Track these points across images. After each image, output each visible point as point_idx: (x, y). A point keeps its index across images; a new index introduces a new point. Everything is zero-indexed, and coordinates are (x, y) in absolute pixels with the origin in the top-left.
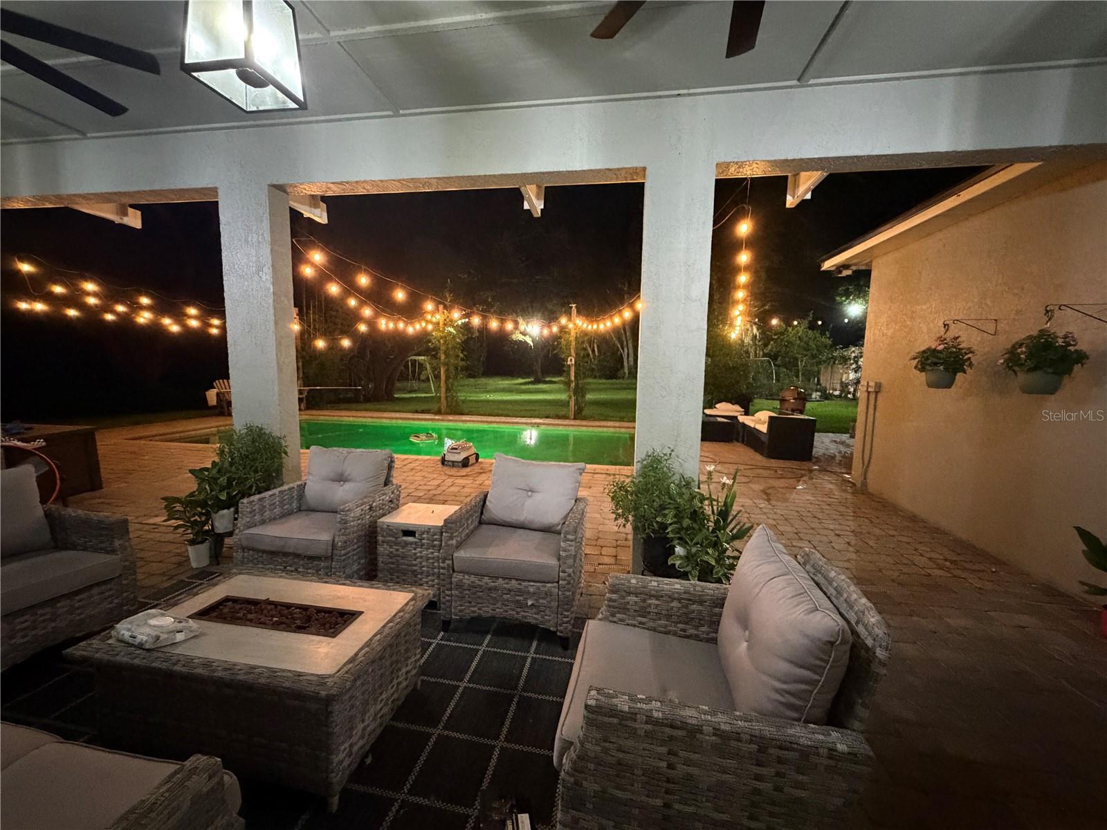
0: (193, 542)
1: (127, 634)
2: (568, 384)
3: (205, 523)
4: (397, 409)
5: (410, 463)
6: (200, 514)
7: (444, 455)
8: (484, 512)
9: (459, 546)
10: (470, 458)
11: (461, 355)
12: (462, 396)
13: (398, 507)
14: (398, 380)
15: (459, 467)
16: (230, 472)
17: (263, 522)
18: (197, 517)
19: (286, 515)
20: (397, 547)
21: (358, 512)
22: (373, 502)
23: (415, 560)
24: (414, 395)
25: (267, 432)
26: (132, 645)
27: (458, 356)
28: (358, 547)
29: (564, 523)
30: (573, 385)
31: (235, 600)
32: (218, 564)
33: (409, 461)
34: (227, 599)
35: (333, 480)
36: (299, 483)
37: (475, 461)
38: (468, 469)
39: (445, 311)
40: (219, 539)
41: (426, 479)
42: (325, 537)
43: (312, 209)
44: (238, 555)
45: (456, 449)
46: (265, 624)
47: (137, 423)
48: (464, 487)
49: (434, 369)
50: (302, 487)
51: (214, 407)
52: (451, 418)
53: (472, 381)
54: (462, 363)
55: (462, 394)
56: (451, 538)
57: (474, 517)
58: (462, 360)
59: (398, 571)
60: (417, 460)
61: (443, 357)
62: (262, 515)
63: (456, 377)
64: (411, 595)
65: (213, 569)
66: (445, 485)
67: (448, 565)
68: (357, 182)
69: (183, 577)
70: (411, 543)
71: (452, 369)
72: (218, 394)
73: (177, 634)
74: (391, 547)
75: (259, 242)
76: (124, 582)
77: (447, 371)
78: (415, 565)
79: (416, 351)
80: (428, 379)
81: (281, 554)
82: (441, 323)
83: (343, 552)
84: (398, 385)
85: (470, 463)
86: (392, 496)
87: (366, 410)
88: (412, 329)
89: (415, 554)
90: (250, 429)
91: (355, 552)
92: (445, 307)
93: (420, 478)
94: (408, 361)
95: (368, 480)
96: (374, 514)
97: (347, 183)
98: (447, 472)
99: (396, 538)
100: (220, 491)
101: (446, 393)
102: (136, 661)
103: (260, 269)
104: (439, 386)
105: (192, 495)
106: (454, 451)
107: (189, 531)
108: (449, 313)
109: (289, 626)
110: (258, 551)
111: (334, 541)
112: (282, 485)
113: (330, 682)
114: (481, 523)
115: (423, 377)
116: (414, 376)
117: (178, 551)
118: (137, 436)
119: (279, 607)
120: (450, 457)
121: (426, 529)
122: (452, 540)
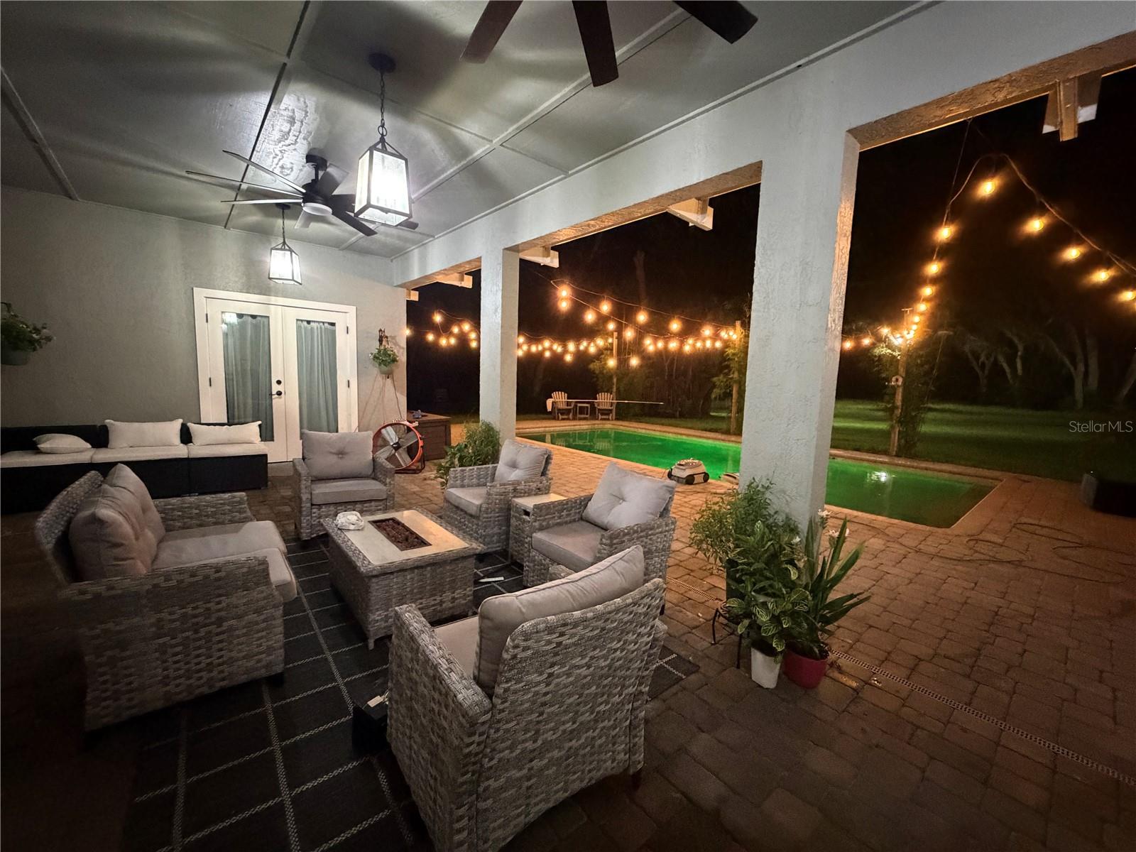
2: (890, 411)
7: (672, 469)
8: (585, 510)
15: (682, 483)
19: (474, 485)
20: (520, 523)
21: (501, 489)
30: (898, 412)
35: (510, 466)
37: (702, 481)
38: (693, 487)
50: (496, 469)
51: (550, 413)
57: (572, 512)
61: (736, 375)
64: (467, 546)
70: (527, 522)
72: (553, 402)
74: (517, 521)
76: (388, 504)
81: (459, 509)
82: (736, 340)
83: (485, 516)
85: (695, 482)
99: (520, 515)
101: (737, 412)
111: (481, 506)
114: (581, 519)
120: (677, 472)
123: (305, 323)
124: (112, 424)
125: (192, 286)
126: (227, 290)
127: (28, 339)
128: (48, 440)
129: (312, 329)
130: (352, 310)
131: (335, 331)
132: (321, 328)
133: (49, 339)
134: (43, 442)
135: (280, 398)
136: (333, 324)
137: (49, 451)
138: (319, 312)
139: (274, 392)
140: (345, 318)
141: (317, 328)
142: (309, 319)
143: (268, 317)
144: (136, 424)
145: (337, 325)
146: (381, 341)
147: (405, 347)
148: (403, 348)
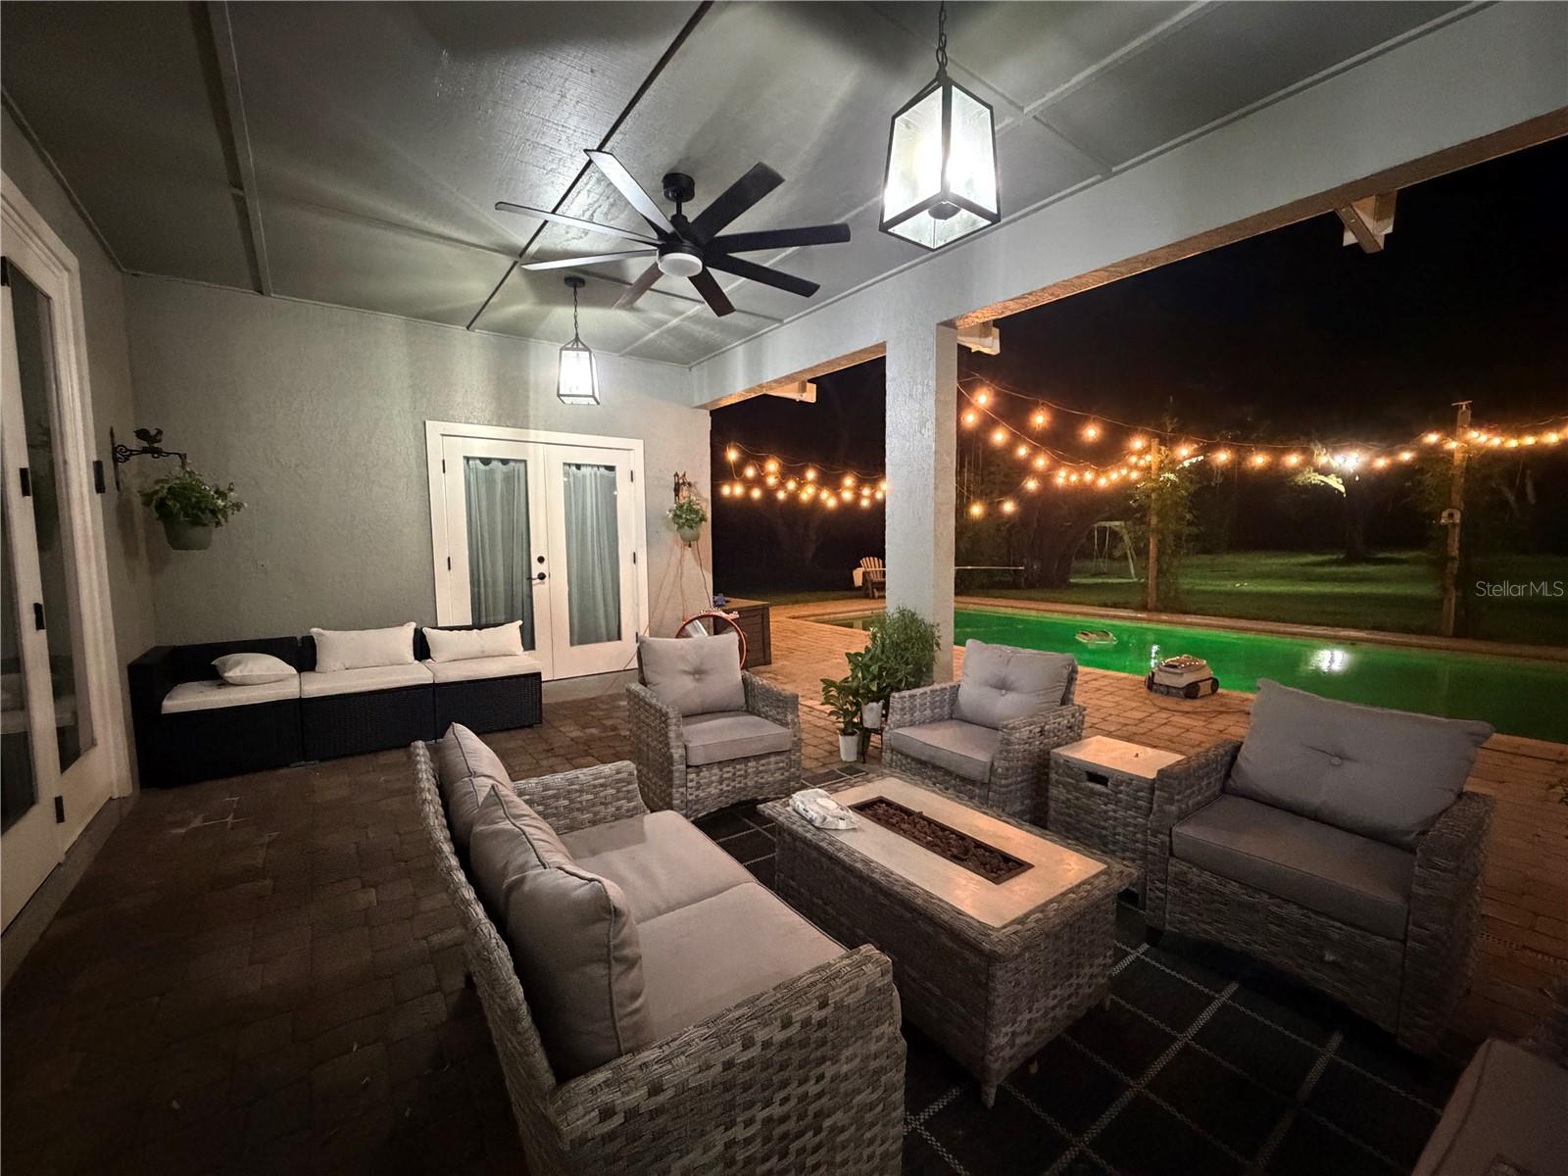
0: (844, 732)
1: (801, 807)
2: (1440, 563)
3: (854, 714)
4: (1074, 599)
5: (1095, 680)
6: (852, 704)
7: (1153, 674)
8: (1233, 774)
9: (1183, 817)
10: (1200, 684)
11: (1188, 516)
12: (1185, 583)
13: (1079, 738)
14: (1076, 558)
15: (1177, 695)
16: (881, 660)
17: (912, 724)
18: (848, 706)
19: (936, 720)
20: (1078, 795)
21: (1025, 733)
22: (1046, 723)
23: (1105, 821)
24: (1100, 581)
25: (920, 618)
26: (804, 818)
27: (1182, 518)
28: (1022, 782)
29: (1424, 833)
30: (1454, 567)
31: (889, 804)
32: (864, 762)
33: (1094, 677)
34: (881, 800)
35: (996, 687)
36: (952, 684)
37: (1210, 691)
38: (1198, 703)
39: (1163, 448)
40: (867, 734)
41: (1120, 707)
42: (982, 757)
43: (982, 339)
44: (887, 756)
45: (1174, 667)
46: (919, 839)
47: (797, 602)
48: (1188, 730)
49: (1136, 540)
50: (956, 689)
51: (859, 588)
52: (1164, 617)
53: (1206, 559)
54: (1187, 530)
55: (1186, 581)
56: (1171, 801)
57: (1212, 780)
58: (1190, 523)
59: (1078, 830)
60: (1104, 677)
61: (1154, 520)
62: (912, 715)
63: (1175, 553)
64: (1102, 867)
65: (860, 766)
66: (1152, 722)
67: (1163, 843)
68: (1043, 290)
69: (835, 767)
70: (1101, 794)
71: (1170, 540)
72: (864, 573)
73: (840, 821)
74: (1068, 792)
75: (923, 394)
76: (793, 757)
77: (1161, 543)
78: (1104, 828)
79: (1107, 514)
80: (1125, 557)
81: (930, 766)
82: (1154, 468)
83: (1003, 782)
84: (1075, 564)
85: (1200, 694)
86: (1072, 720)
87: (1030, 599)
88: (1108, 480)
89: (1106, 812)
90: (902, 613)
91: (1019, 786)
92: (1163, 442)
93: (1110, 705)
94: (1092, 531)
95: (1038, 693)
96: (1046, 741)
97: (1030, 294)
98: (1156, 702)
99: (1078, 781)
100: (872, 680)
101: (1157, 577)
102: (808, 835)
103: (923, 425)
104: (1146, 568)
105: (846, 680)
106: (1172, 670)
107: (841, 720)
108: (1170, 449)
109: (944, 851)
110: (907, 756)
111: (992, 764)
112: (932, 683)
113: (994, 936)
114: (1224, 791)
115: (1117, 553)
116: (1101, 551)
117: (829, 739)
118: (796, 614)
119: (932, 825)
120: (1162, 679)
121: (1125, 778)
122: (1172, 804)
123: (574, 468)
124: (322, 635)
125: (423, 418)
126: (471, 423)
127: (212, 507)
128: (238, 663)
129: (584, 476)
130: (638, 445)
131: (614, 478)
132: (596, 474)
133: (238, 506)
134: (230, 670)
135: (544, 583)
136: (611, 468)
137: (237, 681)
138: (593, 449)
139: (535, 575)
140: (629, 457)
141: (591, 475)
142: (578, 462)
143: (525, 461)
144: (354, 634)
145: (617, 468)
146: (677, 490)
147: (710, 498)
148: (707, 500)
